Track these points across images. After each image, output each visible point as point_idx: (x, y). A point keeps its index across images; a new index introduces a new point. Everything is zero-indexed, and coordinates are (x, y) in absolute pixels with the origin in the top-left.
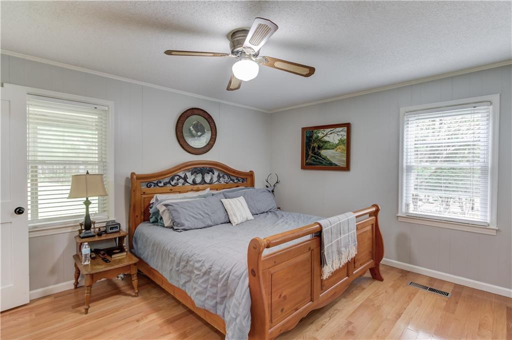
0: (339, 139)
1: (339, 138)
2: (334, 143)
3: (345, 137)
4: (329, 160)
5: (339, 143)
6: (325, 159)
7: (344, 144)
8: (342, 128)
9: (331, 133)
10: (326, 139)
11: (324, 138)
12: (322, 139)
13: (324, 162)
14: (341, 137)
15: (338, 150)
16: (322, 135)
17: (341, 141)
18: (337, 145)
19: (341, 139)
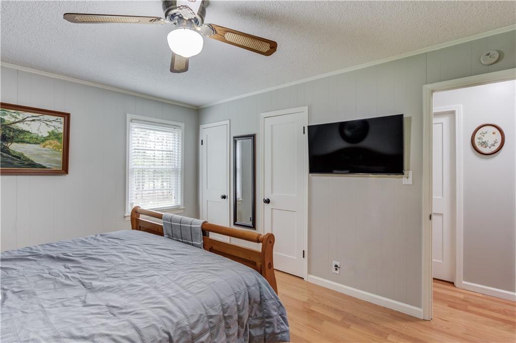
0: (50, 131)
1: (51, 129)
2: (40, 135)
3: (61, 131)
4: (28, 160)
5: (49, 137)
6: (19, 158)
7: (59, 139)
8: (57, 117)
9: (33, 120)
10: (21, 126)
11: (17, 124)
12: (13, 126)
13: (16, 163)
14: (53, 128)
15: (48, 146)
16: (13, 120)
17: (53, 135)
18: (46, 139)
19: (52, 131)
